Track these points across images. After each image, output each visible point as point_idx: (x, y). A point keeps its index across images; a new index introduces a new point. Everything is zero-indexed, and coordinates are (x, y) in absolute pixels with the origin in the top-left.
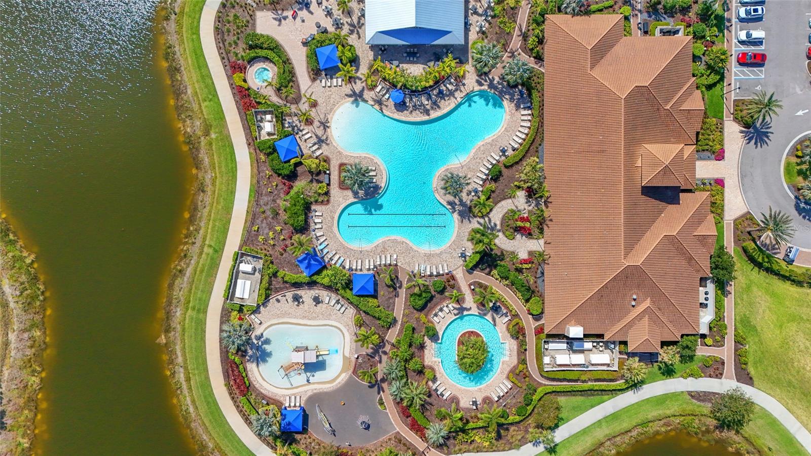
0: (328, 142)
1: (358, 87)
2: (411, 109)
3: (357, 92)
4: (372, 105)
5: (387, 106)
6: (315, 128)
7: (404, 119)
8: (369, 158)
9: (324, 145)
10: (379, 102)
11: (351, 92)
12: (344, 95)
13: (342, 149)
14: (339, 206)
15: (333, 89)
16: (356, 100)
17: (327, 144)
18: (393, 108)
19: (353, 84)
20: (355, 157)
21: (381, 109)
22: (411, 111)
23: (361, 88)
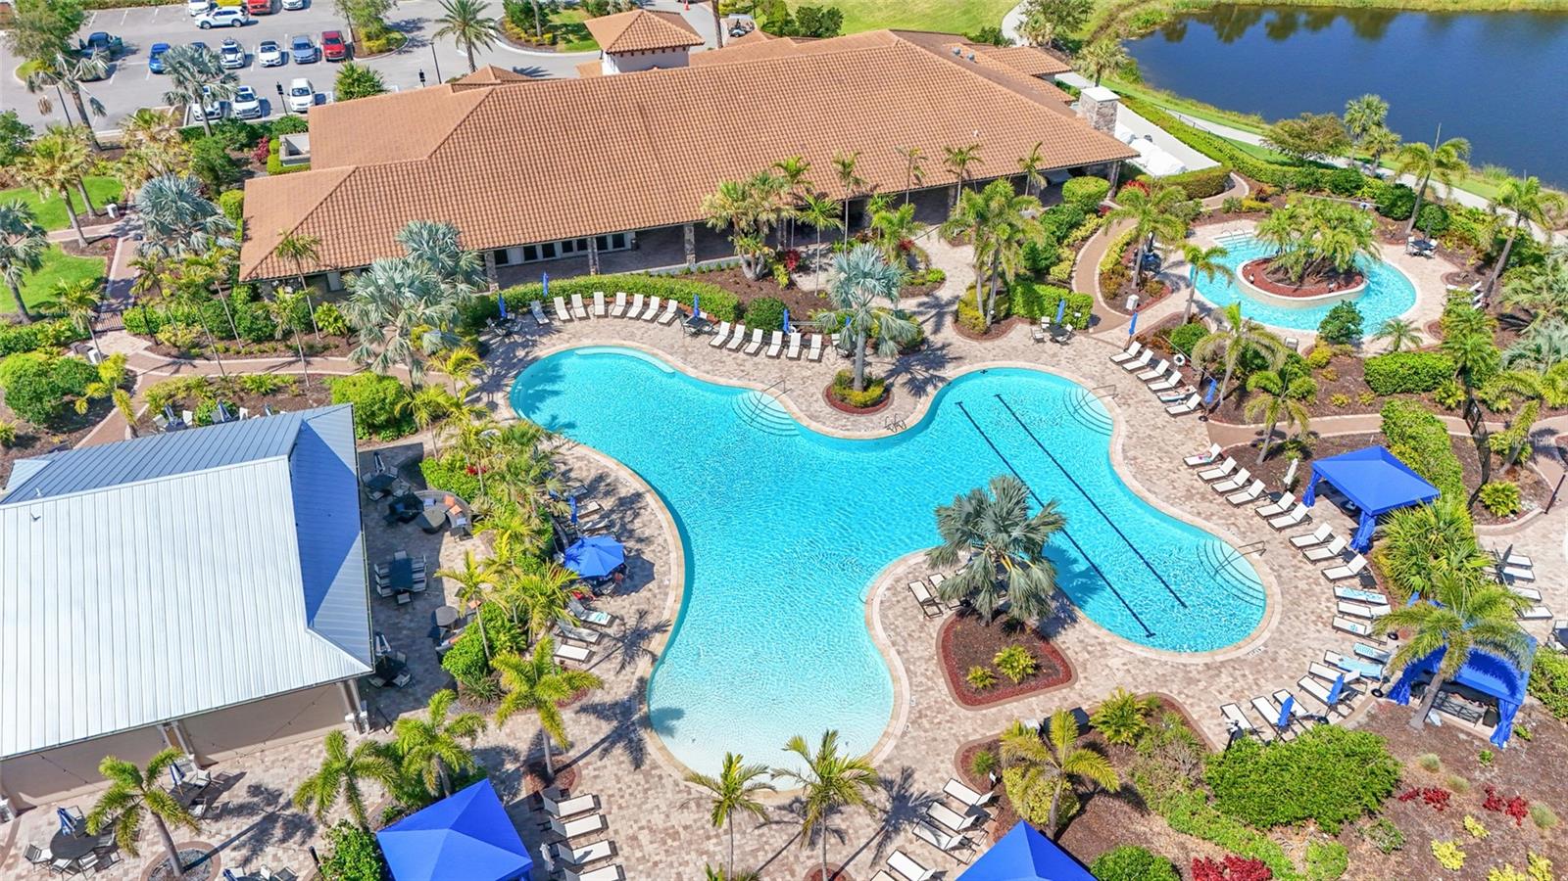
0: (897, 777)
1: (582, 731)
2: (631, 544)
3: (606, 728)
4: (654, 658)
5: (642, 614)
6: (847, 851)
7: (676, 555)
8: (884, 616)
9: (915, 789)
10: (633, 641)
11: (618, 750)
12: (639, 777)
13: (895, 716)
14: (1145, 662)
15: (620, 828)
16: (647, 722)
17: (907, 775)
18: (644, 593)
19: (573, 754)
20: (906, 662)
21: (659, 628)
22: (640, 540)
23: (584, 718)
